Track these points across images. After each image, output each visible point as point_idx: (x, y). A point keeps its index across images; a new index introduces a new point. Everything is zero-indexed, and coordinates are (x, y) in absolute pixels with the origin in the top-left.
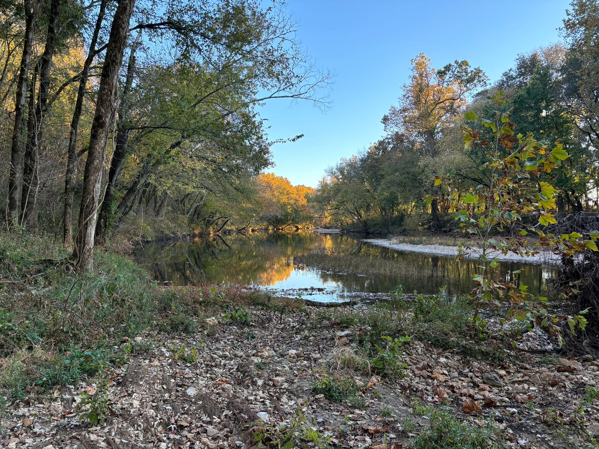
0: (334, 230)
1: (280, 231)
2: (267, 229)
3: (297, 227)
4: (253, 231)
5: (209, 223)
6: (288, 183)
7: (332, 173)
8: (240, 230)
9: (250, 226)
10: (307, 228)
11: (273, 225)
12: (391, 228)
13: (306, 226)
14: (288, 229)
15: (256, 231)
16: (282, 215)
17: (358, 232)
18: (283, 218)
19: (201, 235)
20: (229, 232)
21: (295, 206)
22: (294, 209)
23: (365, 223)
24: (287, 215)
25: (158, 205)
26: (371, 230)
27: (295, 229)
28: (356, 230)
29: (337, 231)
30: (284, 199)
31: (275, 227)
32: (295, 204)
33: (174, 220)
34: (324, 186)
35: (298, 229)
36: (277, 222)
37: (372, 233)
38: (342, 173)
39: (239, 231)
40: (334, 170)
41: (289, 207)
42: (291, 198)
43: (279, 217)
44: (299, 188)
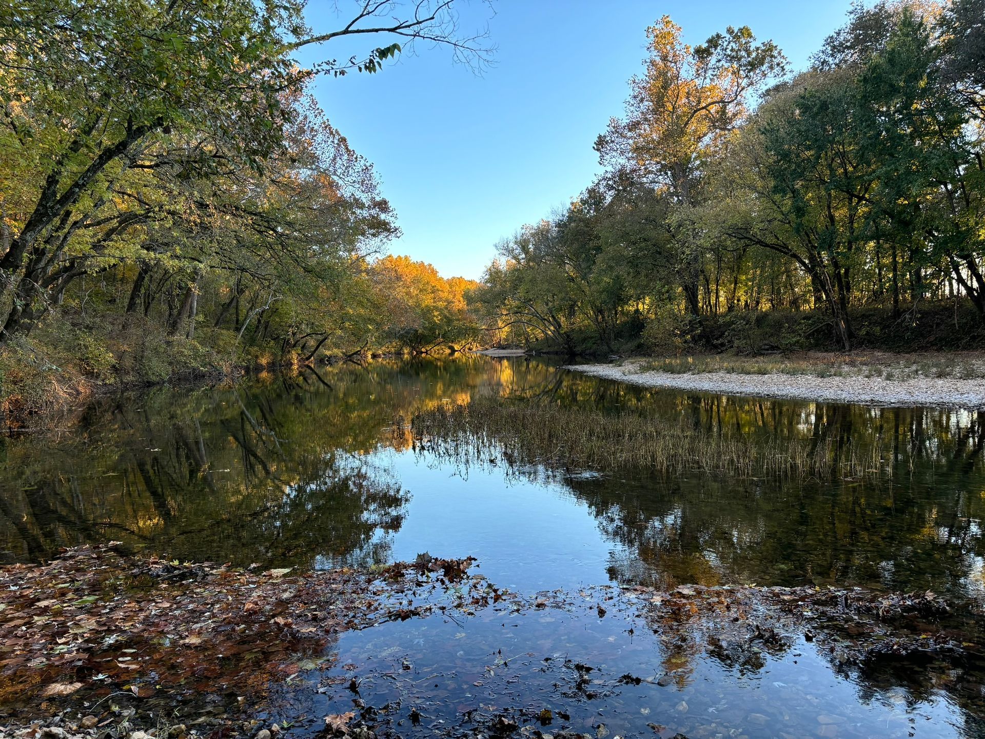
0: (514, 351)
1: (423, 355)
2: (399, 354)
3: (452, 348)
4: (374, 356)
5: (286, 346)
6: (434, 272)
7: (509, 251)
8: (350, 356)
9: (369, 349)
10: (470, 349)
11: (411, 346)
12: (614, 345)
13: (467, 346)
14: (436, 352)
15: (379, 356)
16: (425, 328)
17: (557, 353)
18: (426, 333)
19: (272, 367)
20: (330, 360)
21: (446, 312)
22: (446, 317)
23: (567, 335)
24: (433, 328)
25: (175, 312)
26: (578, 349)
27: (448, 351)
28: (551, 349)
29: (520, 352)
30: (427, 301)
31: (414, 348)
32: (446, 308)
33: (212, 341)
34: (494, 275)
35: (453, 351)
36: (416, 339)
37: (581, 354)
38: (524, 249)
39: (349, 358)
40: (511, 245)
41: (436, 313)
42: (440, 299)
43: (420, 331)
44: (454, 283)
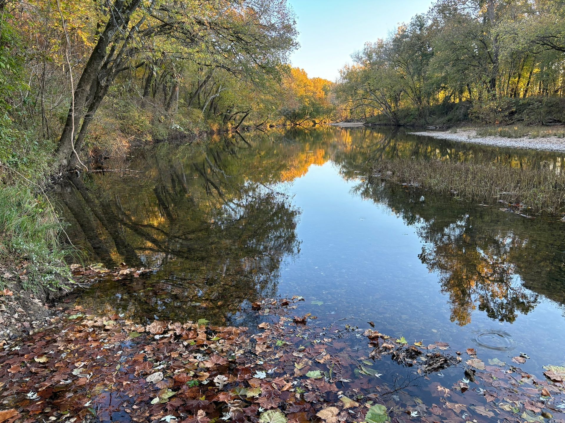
0: (356, 123)
1: (298, 126)
2: (284, 125)
3: (314, 122)
4: (271, 126)
5: (226, 118)
6: (305, 74)
7: (359, 59)
8: (258, 126)
9: (268, 122)
10: (325, 123)
11: (290, 120)
12: (429, 119)
13: (324, 121)
14: (305, 124)
15: (274, 126)
16: (300, 110)
17: (385, 125)
18: (300, 112)
19: (219, 132)
20: (248, 128)
21: (312, 99)
22: (312, 102)
23: (395, 114)
24: (304, 108)
25: (168, 97)
26: (402, 122)
27: (312, 124)
28: (382, 122)
29: (360, 124)
30: (302, 92)
31: (292, 122)
32: (313, 97)
33: (188, 114)
34: (350, 75)
35: (315, 124)
36: (294, 116)
37: (403, 126)
38: (369, 56)
39: (257, 127)
40: (361, 55)
41: (307, 100)
42: (309, 91)
43: (297, 111)
44: (316, 81)
